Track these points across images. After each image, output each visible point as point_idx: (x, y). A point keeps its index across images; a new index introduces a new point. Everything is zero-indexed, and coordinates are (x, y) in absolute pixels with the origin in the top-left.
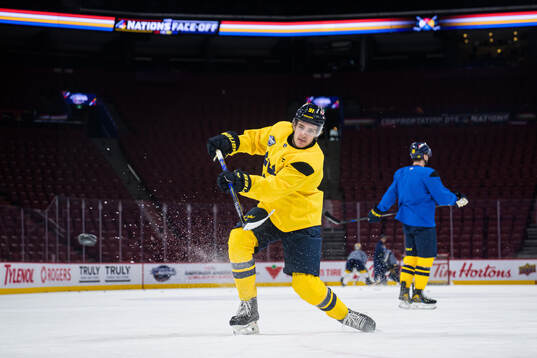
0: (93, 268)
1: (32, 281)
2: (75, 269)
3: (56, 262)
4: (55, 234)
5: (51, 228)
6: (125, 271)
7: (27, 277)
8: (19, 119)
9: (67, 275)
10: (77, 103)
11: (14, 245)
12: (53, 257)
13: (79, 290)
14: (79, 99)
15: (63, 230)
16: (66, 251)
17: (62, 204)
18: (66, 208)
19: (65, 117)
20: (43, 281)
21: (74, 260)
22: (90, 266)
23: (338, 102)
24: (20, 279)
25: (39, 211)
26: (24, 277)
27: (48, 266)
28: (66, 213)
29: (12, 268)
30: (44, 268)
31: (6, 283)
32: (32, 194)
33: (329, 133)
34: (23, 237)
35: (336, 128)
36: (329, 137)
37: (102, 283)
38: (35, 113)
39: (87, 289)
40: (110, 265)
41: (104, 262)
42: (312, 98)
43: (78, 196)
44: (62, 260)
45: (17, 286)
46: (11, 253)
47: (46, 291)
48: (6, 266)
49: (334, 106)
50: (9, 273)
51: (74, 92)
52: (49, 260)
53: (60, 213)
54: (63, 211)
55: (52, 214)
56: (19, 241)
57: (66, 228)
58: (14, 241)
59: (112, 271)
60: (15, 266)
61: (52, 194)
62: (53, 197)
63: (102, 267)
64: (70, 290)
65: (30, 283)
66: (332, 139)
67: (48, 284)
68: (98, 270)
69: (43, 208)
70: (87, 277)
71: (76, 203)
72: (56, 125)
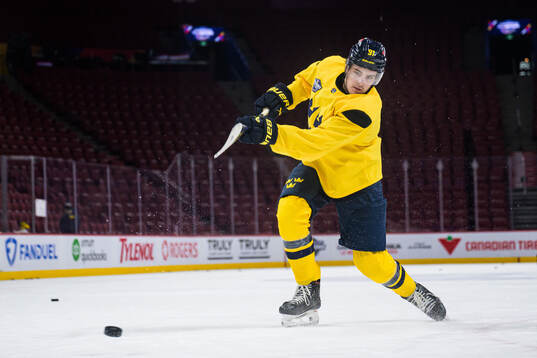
0: (223, 242)
1: (152, 258)
2: (202, 243)
3: (180, 235)
4: (177, 201)
5: (173, 193)
6: (263, 245)
7: (145, 253)
8: (133, 60)
9: (192, 251)
10: (201, 38)
11: (130, 214)
12: (176, 228)
13: (208, 268)
14: (203, 33)
15: (187, 196)
16: (190, 221)
17: (185, 164)
18: (190, 168)
19: (187, 57)
20: (165, 259)
21: (201, 232)
22: (220, 239)
23: (529, 26)
24: (137, 256)
25: (157, 172)
26: (143, 253)
27: (170, 240)
28: (190, 174)
29: (128, 243)
30: (165, 243)
31: (121, 261)
32: (149, 152)
33: (518, 65)
34: (140, 205)
35: (527, 60)
36: (519, 71)
37: (236, 260)
38: (151, 52)
39: (217, 268)
40: (245, 238)
41: (237, 233)
42: (495, 23)
43: (204, 153)
44: (187, 232)
45: (134, 264)
46: (126, 225)
47: (169, 270)
48: (123, 240)
49: (524, 32)
50: (126, 248)
51: (196, 26)
52: (171, 233)
53: (183, 174)
54: (187, 171)
55: (173, 176)
56: (135, 210)
57: (190, 193)
58: (129, 209)
59: (247, 245)
60: (132, 240)
61: (173, 152)
62: (173, 156)
63: (235, 240)
64: (196, 268)
65: (149, 260)
66: (522, 74)
67: (172, 261)
68: (230, 244)
69: (162, 169)
70: (218, 253)
71: (202, 162)
72: (176, 67)
